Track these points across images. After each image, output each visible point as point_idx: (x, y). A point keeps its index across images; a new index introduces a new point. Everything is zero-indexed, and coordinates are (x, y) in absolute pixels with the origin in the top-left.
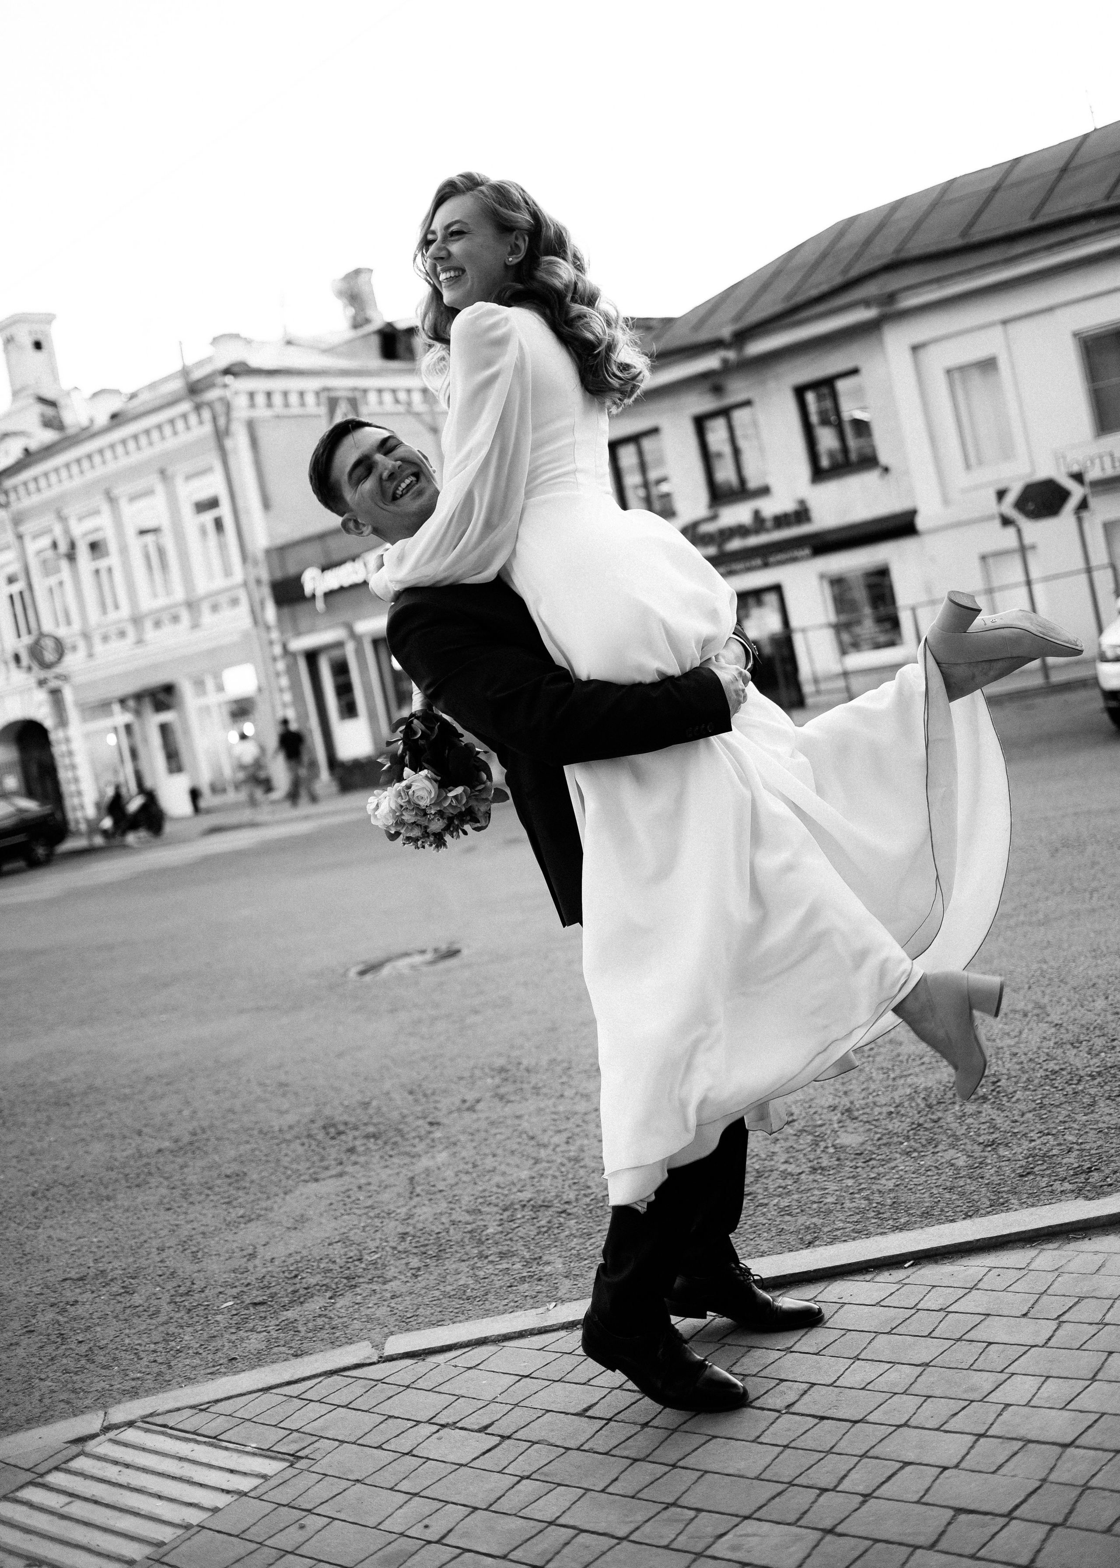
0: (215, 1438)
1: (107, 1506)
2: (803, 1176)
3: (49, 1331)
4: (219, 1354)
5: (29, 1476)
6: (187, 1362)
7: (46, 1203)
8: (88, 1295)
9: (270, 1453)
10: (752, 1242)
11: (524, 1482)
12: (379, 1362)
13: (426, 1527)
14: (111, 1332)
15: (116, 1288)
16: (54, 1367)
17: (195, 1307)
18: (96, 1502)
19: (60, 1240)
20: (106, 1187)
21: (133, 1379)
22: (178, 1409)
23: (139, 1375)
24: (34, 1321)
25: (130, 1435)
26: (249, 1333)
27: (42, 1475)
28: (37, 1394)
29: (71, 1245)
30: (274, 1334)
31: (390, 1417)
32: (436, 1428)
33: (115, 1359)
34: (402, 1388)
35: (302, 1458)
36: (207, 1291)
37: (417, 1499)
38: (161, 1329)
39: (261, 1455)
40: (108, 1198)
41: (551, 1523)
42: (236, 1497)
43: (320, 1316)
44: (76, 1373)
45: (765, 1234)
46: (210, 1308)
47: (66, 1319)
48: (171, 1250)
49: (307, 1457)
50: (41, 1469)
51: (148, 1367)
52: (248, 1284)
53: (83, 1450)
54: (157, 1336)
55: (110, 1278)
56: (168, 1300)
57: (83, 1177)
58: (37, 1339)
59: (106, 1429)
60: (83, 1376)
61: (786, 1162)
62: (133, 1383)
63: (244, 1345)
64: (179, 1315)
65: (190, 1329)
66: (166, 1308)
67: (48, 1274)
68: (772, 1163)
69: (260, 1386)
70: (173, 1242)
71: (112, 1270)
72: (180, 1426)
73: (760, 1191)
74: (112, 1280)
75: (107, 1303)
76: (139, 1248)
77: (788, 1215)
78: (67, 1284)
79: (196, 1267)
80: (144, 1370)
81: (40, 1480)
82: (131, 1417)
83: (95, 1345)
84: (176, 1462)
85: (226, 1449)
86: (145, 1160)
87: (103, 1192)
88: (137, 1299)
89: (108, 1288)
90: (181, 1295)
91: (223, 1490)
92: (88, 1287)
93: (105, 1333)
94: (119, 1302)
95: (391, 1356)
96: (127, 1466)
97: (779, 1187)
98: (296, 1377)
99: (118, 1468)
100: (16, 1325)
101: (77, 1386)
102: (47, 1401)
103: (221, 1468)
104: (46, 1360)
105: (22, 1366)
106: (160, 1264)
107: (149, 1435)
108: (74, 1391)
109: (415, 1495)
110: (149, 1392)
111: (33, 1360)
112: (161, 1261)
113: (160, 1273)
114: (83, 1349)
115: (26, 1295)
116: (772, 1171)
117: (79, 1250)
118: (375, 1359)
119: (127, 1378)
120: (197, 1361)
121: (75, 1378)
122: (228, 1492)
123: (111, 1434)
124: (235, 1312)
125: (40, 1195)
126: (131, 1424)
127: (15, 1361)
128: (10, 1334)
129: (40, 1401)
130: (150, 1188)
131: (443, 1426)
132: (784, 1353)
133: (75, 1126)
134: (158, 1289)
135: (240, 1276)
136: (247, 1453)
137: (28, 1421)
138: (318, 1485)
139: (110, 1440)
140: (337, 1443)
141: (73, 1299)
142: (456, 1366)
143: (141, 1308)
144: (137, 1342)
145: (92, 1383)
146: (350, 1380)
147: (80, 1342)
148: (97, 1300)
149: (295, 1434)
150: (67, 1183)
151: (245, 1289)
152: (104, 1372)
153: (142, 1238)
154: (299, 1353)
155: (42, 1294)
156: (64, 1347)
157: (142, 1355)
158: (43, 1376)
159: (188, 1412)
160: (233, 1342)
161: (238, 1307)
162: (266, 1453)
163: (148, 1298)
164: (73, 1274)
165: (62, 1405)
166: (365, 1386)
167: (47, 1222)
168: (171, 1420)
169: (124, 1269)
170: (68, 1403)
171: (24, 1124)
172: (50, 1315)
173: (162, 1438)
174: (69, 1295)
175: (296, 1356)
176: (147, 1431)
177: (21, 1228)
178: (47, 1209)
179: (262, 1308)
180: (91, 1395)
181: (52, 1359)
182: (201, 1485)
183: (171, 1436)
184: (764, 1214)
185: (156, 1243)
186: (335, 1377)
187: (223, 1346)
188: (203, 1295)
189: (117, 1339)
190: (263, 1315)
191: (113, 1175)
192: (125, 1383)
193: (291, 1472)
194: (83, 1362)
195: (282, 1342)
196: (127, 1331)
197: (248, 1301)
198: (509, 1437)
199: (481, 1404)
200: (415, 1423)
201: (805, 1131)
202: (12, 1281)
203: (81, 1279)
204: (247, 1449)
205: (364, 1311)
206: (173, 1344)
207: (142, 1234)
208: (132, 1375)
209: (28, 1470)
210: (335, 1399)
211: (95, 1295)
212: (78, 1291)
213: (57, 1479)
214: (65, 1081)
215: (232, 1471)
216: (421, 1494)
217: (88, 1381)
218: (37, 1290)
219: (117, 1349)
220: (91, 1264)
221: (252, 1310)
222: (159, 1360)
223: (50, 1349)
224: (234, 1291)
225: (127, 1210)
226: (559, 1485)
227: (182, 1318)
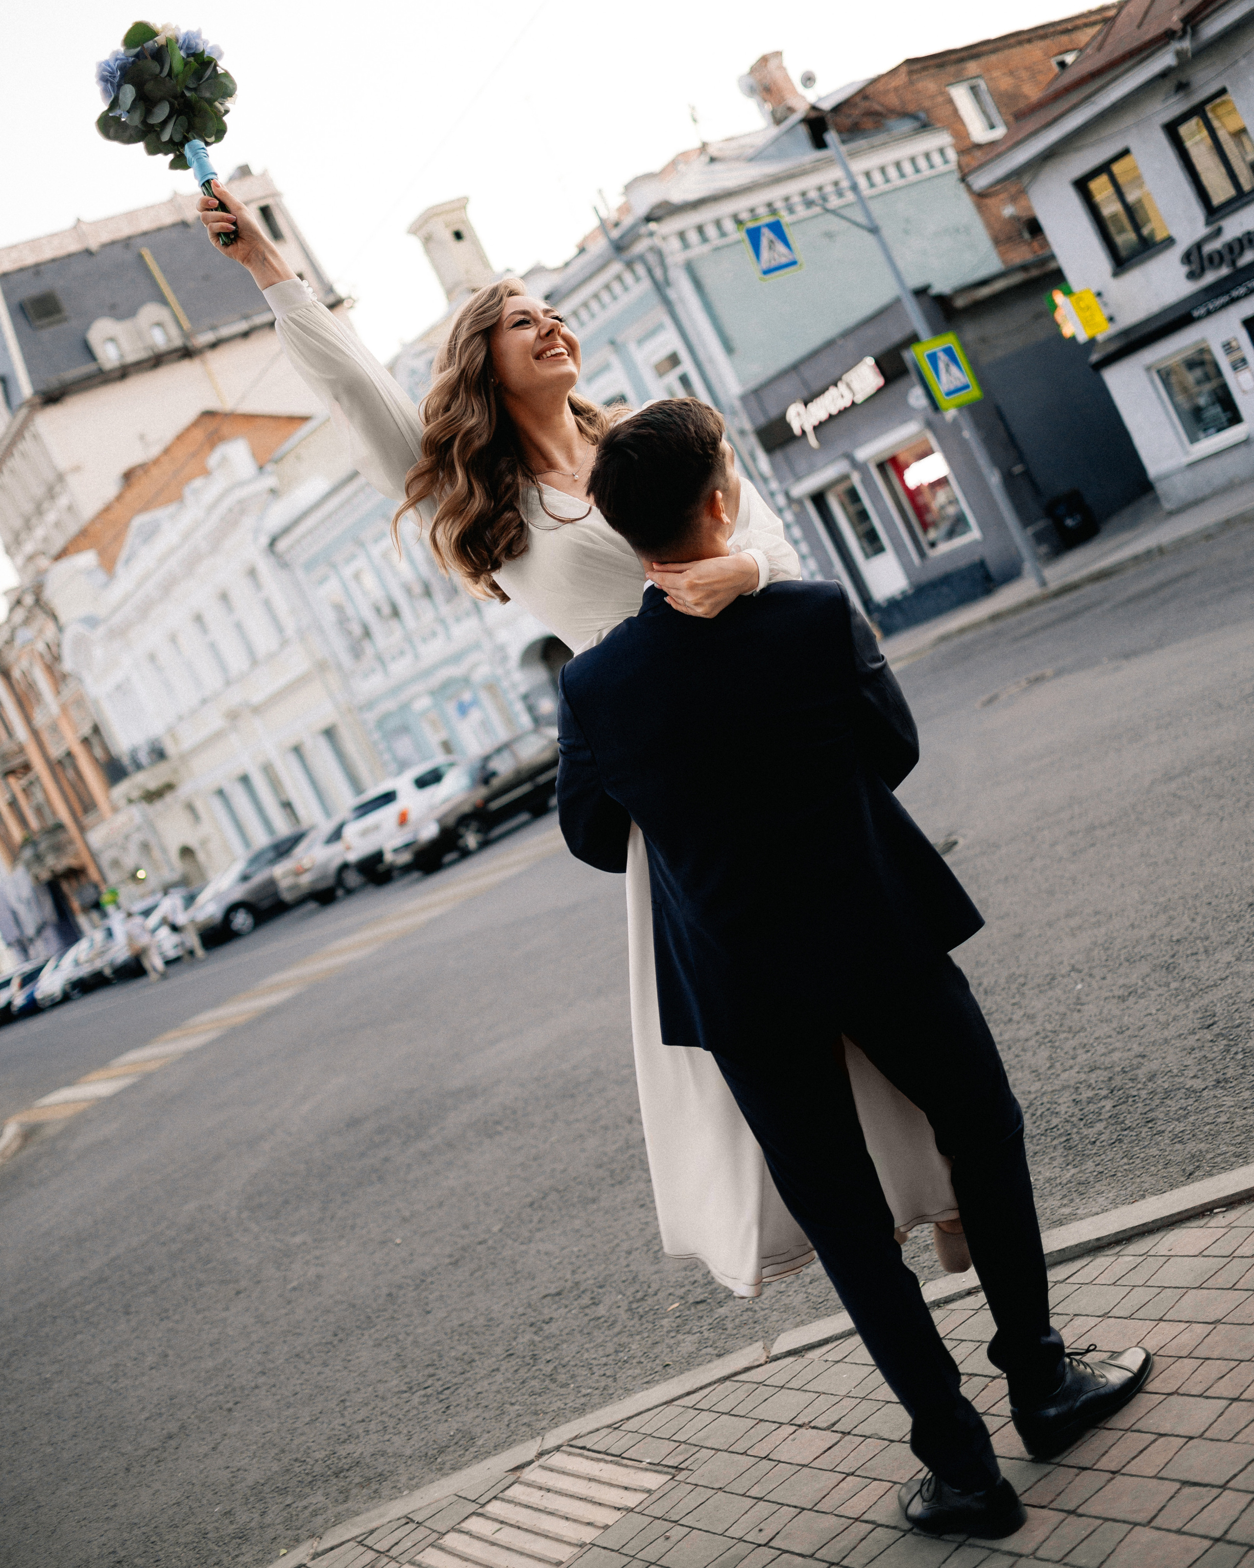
0: (619, 1456)
1: (526, 1530)
2: (1205, 1093)
3: (525, 1354)
4: (657, 1361)
5: (473, 1507)
6: (630, 1372)
7: (540, 1214)
8: (563, 1311)
9: (659, 1468)
10: (1138, 1180)
11: (849, 1478)
12: (766, 1362)
13: (761, 1530)
14: (574, 1348)
15: (586, 1300)
16: (524, 1390)
17: (647, 1312)
18: (519, 1528)
19: (547, 1254)
20: (593, 1189)
21: (584, 1396)
22: (598, 1430)
23: (589, 1391)
24: (514, 1343)
25: (558, 1460)
26: (686, 1336)
27: (483, 1506)
28: (506, 1419)
29: (556, 1258)
30: (706, 1334)
31: (761, 1420)
32: (795, 1428)
33: (573, 1377)
34: (777, 1389)
35: (683, 1469)
36: (659, 1294)
37: (761, 1503)
38: (615, 1339)
39: (651, 1470)
40: (594, 1201)
41: (857, 1519)
42: (624, 1513)
43: (747, 1310)
44: (540, 1395)
45: (1153, 1168)
46: (659, 1311)
47: (540, 1339)
48: (638, 1251)
49: (686, 1469)
50: (482, 1500)
51: (598, 1381)
52: (695, 1282)
53: (519, 1477)
54: (610, 1348)
55: (582, 1289)
56: (626, 1308)
57: (575, 1179)
58: (514, 1363)
59: (541, 1455)
60: (544, 1397)
61: (1195, 1077)
62: (583, 1400)
63: (679, 1349)
64: (632, 1322)
65: (638, 1337)
66: (624, 1316)
67: (532, 1292)
68: (1182, 1079)
69: (665, 1399)
70: (639, 1243)
71: (585, 1281)
72: (595, 1448)
73: (1161, 1116)
74: (583, 1292)
75: (576, 1317)
76: (611, 1253)
77: (1180, 1142)
78: (545, 1301)
79: (656, 1267)
80: (594, 1385)
81: (480, 1511)
82: (560, 1442)
83: (560, 1364)
84: (586, 1482)
85: (626, 1466)
86: (631, 1152)
87: (590, 1194)
88: (601, 1310)
89: (579, 1301)
90: (638, 1301)
91: (615, 1508)
92: (563, 1301)
93: (568, 1350)
94: (586, 1315)
95: (776, 1356)
96: (549, 1490)
97: (1181, 1108)
98: (695, 1387)
99: (542, 1493)
100: (499, 1350)
101: (539, 1408)
102: (513, 1426)
103: (618, 1486)
104: (518, 1383)
105: (498, 1392)
106: (626, 1269)
107: (572, 1458)
108: (536, 1413)
109: (761, 1499)
110: (595, 1407)
111: (509, 1384)
112: (628, 1266)
113: (624, 1278)
114: (549, 1369)
115: (512, 1317)
116: (1179, 1089)
117: (560, 1263)
118: (762, 1361)
119: (579, 1395)
120: (638, 1371)
121: (539, 1399)
122: (619, 1509)
123: (542, 1461)
124: (678, 1314)
125: (536, 1205)
126: (558, 1448)
127: (494, 1388)
128: (494, 1359)
129: (508, 1425)
130: (630, 1184)
131: (800, 1426)
132: (1100, 1319)
133: (577, 1120)
134: (620, 1296)
135: (689, 1274)
136: (641, 1469)
137: (496, 1447)
138: (688, 1497)
139: (540, 1466)
140: (714, 1452)
141: (548, 1317)
142: (826, 1361)
143: (602, 1320)
144: (594, 1356)
145: (550, 1403)
146: (739, 1384)
147: (548, 1362)
148: (569, 1315)
149: (683, 1446)
150: (561, 1188)
151: (691, 1288)
152: (563, 1391)
153: (616, 1241)
154: (722, 1352)
155: (524, 1314)
156: (534, 1368)
157: (595, 1369)
158: (513, 1401)
159: (605, 1431)
160: (671, 1347)
161: (682, 1307)
162: (656, 1467)
163: (610, 1308)
164: (553, 1291)
165: (524, 1429)
166: (748, 1390)
167: (538, 1235)
168: (588, 1442)
169: (595, 1279)
170: (529, 1425)
171: (532, 1125)
172: (528, 1337)
173: (580, 1459)
174: (547, 1313)
175: (719, 1356)
176: (570, 1454)
177: (516, 1244)
178: (540, 1221)
179: (701, 1307)
180: (548, 1415)
181: (523, 1382)
182: (600, 1504)
183: (587, 1458)
184: (1157, 1144)
185: (625, 1246)
186: (728, 1383)
187: (662, 1352)
188: (656, 1298)
189: (578, 1355)
190: (700, 1314)
191: (601, 1172)
192: (578, 1401)
193: (673, 1484)
194: (547, 1382)
195: (711, 1343)
196: (587, 1346)
197: (691, 1301)
198: (849, 1433)
199: (838, 1399)
200: (778, 1425)
201: (1222, 1035)
202: (502, 1304)
203: (559, 1294)
204: (642, 1465)
205: (785, 1300)
206: (622, 1354)
207: (616, 1237)
208: (584, 1391)
209: (474, 1501)
210: (721, 1408)
211: (567, 1310)
212: (555, 1306)
213: (495, 1508)
214: (575, 1068)
215: (626, 1488)
216: (765, 1498)
217: (547, 1402)
218: (521, 1310)
219: (576, 1365)
220: (568, 1276)
221: (693, 1310)
222: (608, 1374)
223: (523, 1373)
224: (681, 1292)
225: (606, 1213)
226: (875, 1479)
227: (633, 1326)
